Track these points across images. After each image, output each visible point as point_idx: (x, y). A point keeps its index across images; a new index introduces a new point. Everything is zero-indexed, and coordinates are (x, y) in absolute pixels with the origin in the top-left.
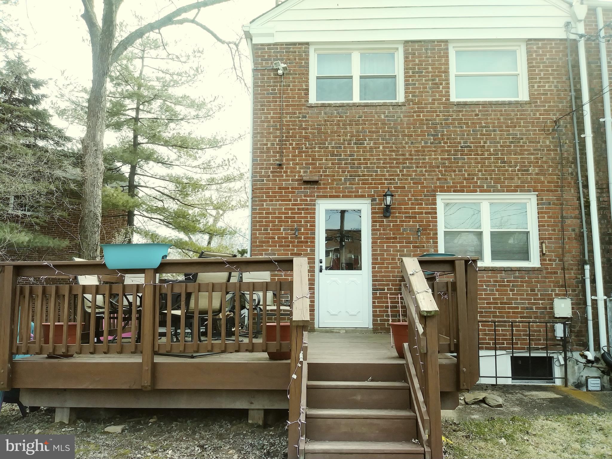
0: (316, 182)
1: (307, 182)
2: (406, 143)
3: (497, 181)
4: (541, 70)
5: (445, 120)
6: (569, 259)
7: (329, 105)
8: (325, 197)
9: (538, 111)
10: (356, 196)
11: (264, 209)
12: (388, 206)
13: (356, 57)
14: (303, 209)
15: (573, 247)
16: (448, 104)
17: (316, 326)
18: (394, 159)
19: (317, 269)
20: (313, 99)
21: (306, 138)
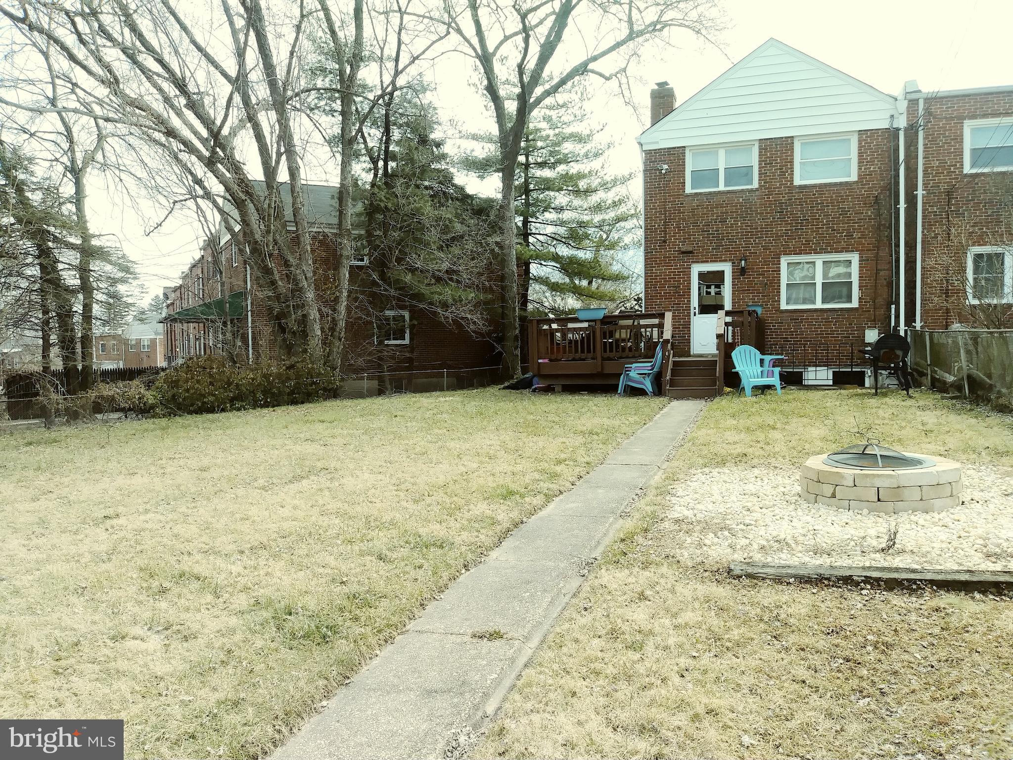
0: (691, 252)
1: (683, 253)
2: (759, 219)
3: (829, 244)
4: (868, 155)
5: (789, 200)
6: (880, 301)
7: (700, 194)
8: (698, 262)
9: (863, 188)
10: (720, 261)
11: (654, 273)
12: (743, 268)
13: (722, 153)
14: (681, 272)
15: (884, 292)
16: (792, 187)
17: (692, 353)
18: (749, 232)
19: (692, 314)
20: (688, 190)
21: (684, 220)
